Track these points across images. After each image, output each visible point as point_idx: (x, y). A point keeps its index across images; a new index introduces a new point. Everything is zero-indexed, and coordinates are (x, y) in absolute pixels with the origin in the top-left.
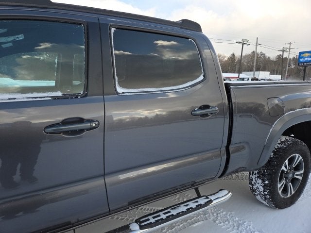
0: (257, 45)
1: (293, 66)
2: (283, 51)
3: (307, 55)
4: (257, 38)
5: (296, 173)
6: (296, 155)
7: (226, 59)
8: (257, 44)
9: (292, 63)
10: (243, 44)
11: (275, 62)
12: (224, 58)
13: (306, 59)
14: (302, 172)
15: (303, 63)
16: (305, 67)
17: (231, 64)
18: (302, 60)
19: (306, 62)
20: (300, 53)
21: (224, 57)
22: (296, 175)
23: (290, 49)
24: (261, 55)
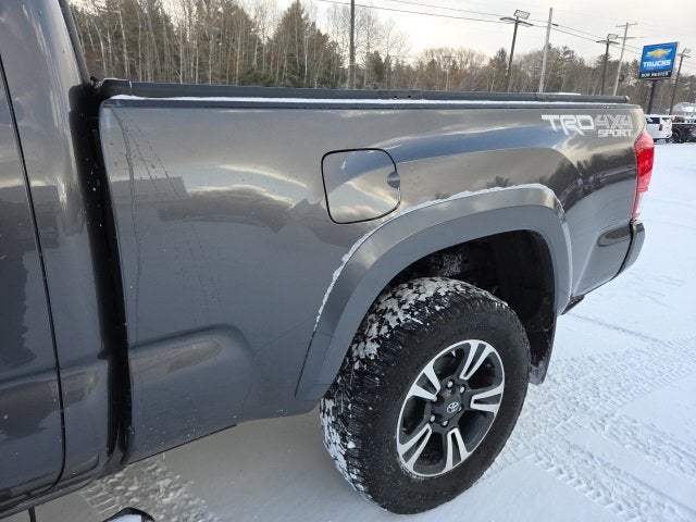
0: (549, 28)
1: (632, 81)
2: (608, 43)
3: (660, 52)
4: (551, 9)
5: (475, 397)
6: (469, 346)
7: (486, 63)
8: (550, 25)
9: (631, 73)
10: (517, 22)
11: (594, 71)
12: (482, 60)
13: (657, 64)
14: (499, 390)
15: (651, 72)
16: (655, 81)
17: (497, 76)
18: (650, 65)
19: (657, 70)
20: (647, 49)
21: (481, 58)
22: (476, 402)
23: (625, 39)
24: (566, 53)
